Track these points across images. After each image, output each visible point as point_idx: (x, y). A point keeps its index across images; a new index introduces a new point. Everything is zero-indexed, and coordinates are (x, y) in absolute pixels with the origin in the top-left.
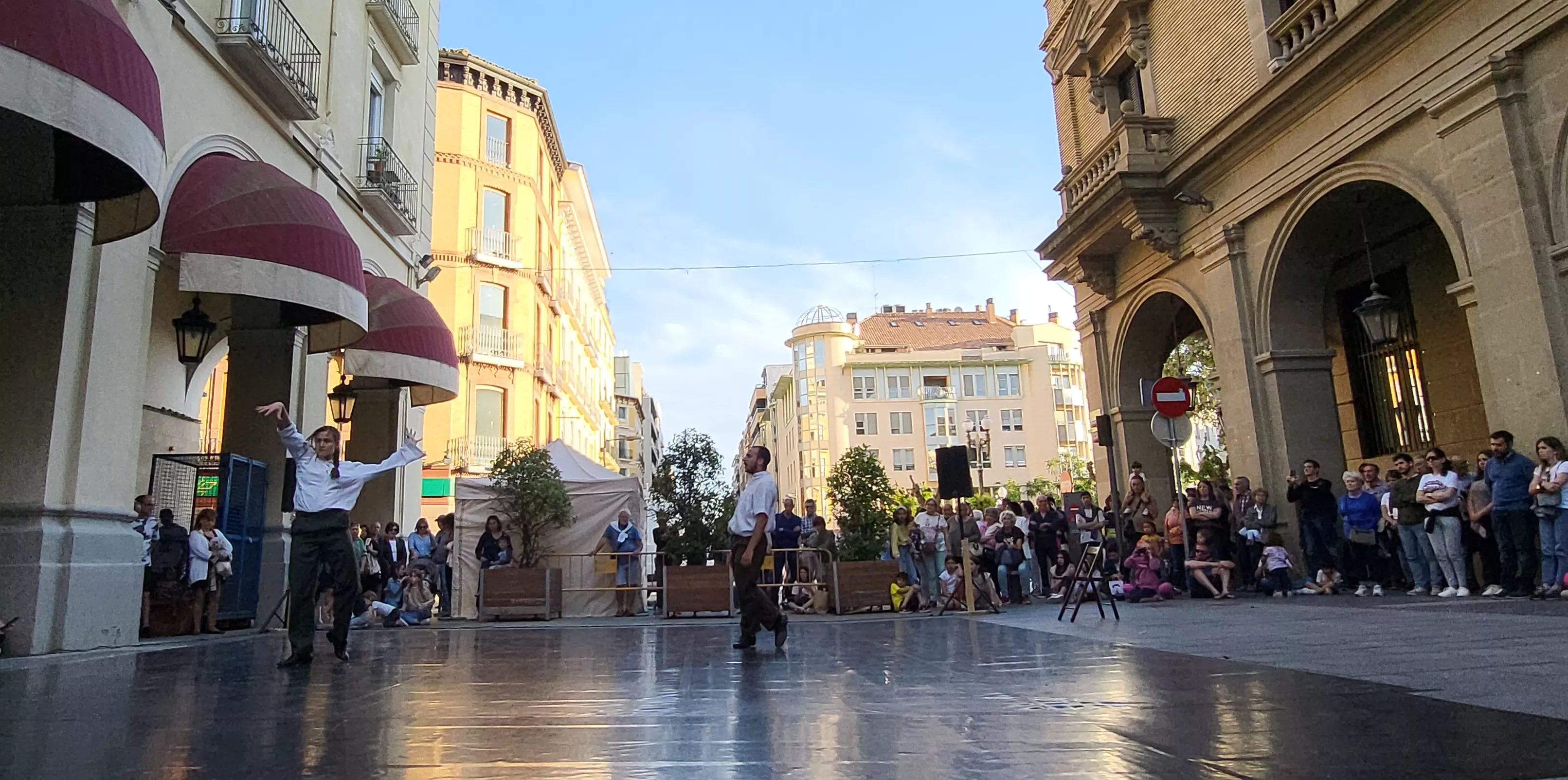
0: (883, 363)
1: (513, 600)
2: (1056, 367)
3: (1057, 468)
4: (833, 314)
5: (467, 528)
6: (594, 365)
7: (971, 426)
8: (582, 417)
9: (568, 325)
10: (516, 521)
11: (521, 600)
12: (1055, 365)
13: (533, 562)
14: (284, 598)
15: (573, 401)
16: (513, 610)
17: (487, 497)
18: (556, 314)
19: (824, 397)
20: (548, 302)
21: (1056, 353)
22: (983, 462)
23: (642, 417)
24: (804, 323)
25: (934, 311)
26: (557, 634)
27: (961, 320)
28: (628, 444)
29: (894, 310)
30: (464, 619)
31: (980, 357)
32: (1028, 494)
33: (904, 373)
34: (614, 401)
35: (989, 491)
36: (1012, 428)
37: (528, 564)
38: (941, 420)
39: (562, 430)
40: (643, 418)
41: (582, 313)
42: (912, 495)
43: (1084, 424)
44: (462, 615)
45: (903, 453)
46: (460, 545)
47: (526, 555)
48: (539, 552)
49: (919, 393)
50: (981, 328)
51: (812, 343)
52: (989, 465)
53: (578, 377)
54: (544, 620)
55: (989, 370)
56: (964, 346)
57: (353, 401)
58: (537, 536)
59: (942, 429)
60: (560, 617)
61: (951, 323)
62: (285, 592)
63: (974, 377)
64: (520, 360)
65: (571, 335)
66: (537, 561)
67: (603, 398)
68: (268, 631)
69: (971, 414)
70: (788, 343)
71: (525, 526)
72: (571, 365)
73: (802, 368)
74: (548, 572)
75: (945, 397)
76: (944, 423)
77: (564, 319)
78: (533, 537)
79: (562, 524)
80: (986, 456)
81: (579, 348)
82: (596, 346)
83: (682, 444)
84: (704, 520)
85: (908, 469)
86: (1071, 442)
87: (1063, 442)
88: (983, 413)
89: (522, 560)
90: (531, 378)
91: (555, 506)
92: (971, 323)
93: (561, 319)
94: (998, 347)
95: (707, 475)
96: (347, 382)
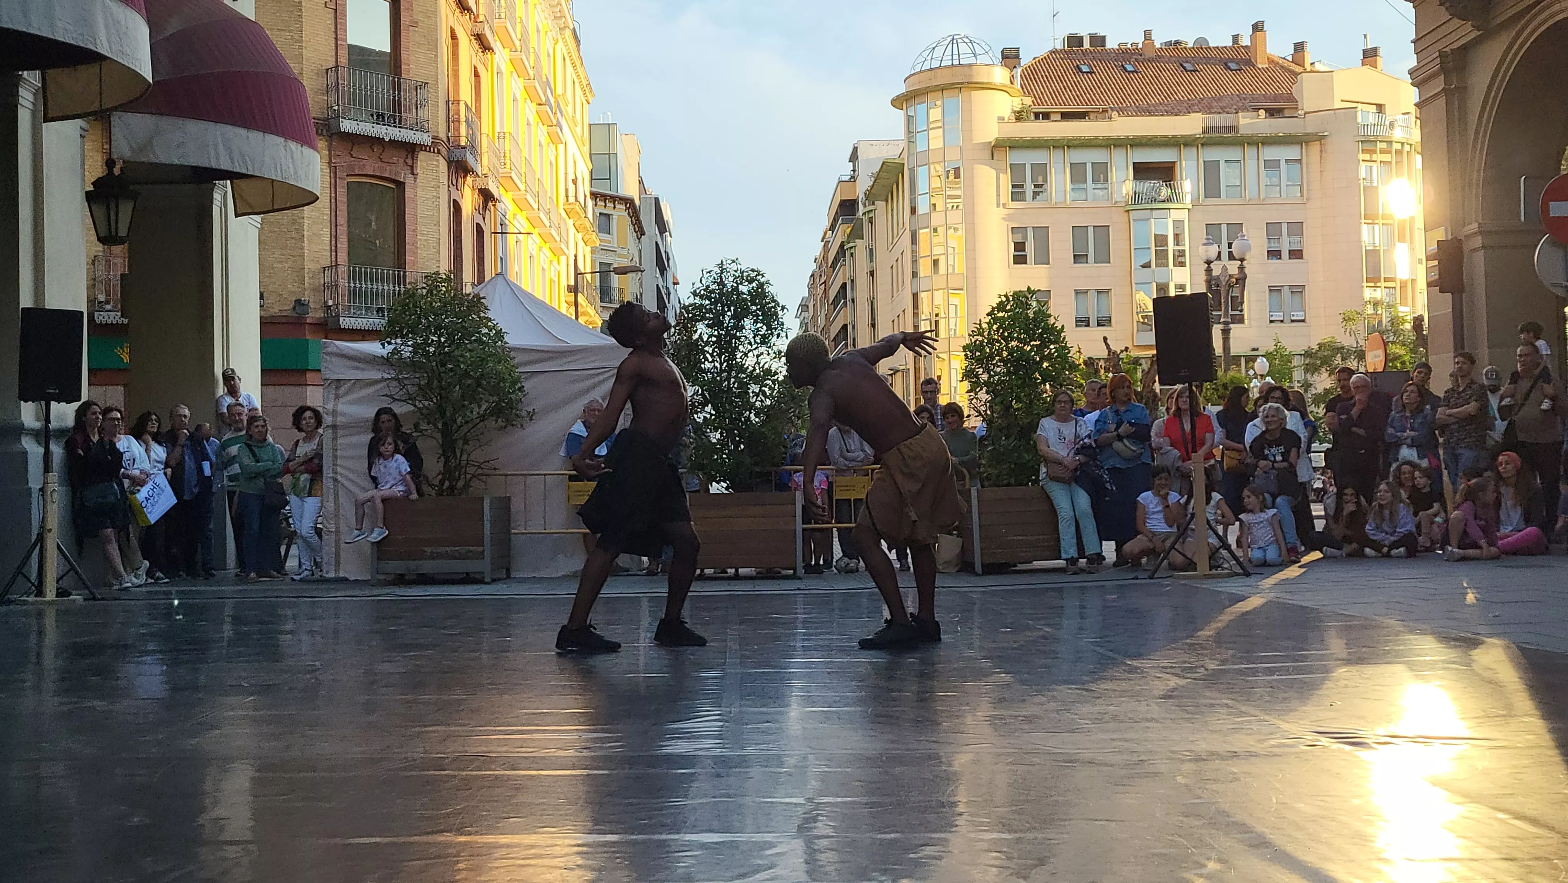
0: (1063, 139)
1: (428, 550)
2: (1367, 146)
3: (1361, 327)
4: (978, 50)
5: (345, 427)
6: (556, 139)
7: (1213, 250)
8: (536, 232)
9: (506, 68)
10: (426, 415)
11: (442, 549)
12: (1368, 143)
13: (460, 484)
14: (35, 545)
15: (521, 204)
16: (428, 567)
17: (375, 375)
18: (485, 47)
19: (959, 197)
20: (470, 25)
21: (1372, 119)
22: (1231, 312)
23: (640, 231)
24: (926, 66)
25: (1158, 45)
26: (506, 606)
27: (1207, 60)
28: (616, 280)
29: (1086, 44)
30: (347, 579)
31: (1233, 128)
32: (1306, 371)
33: (1098, 156)
34: (590, 203)
35: (1239, 365)
36: (1285, 254)
37: (452, 488)
38: (1161, 240)
39: (500, 254)
40: (643, 234)
41: (533, 43)
42: (1107, 370)
43: (1412, 249)
44: (341, 575)
45: (1092, 296)
46: (335, 457)
47: (448, 473)
48: (471, 470)
49: (1124, 192)
50: (1237, 78)
51: (939, 103)
52: (1241, 320)
53: (528, 162)
54: (481, 581)
55: (1250, 152)
56: (1207, 108)
57: (131, 205)
58: (466, 442)
59: (1162, 256)
60: (508, 576)
61: (1188, 66)
62: (34, 537)
63: (1222, 164)
64: (423, 130)
65: (514, 85)
66: (467, 485)
67: (572, 199)
68: (10, 602)
69: (1213, 230)
70: (899, 102)
71: (444, 424)
72: (515, 140)
73: (921, 147)
74: (487, 503)
75: (1169, 200)
76: (1167, 245)
77: (501, 56)
78: (460, 443)
79: (509, 423)
80: (1237, 303)
81: (529, 111)
82: (559, 106)
83: (715, 286)
84: (752, 416)
85: (1099, 325)
86: (1386, 280)
87: (1374, 279)
88: (1236, 229)
89: (442, 482)
90: (443, 166)
91: (496, 390)
92: (1220, 68)
93: (496, 56)
94: (1265, 110)
95: (758, 339)
96: (117, 171)
